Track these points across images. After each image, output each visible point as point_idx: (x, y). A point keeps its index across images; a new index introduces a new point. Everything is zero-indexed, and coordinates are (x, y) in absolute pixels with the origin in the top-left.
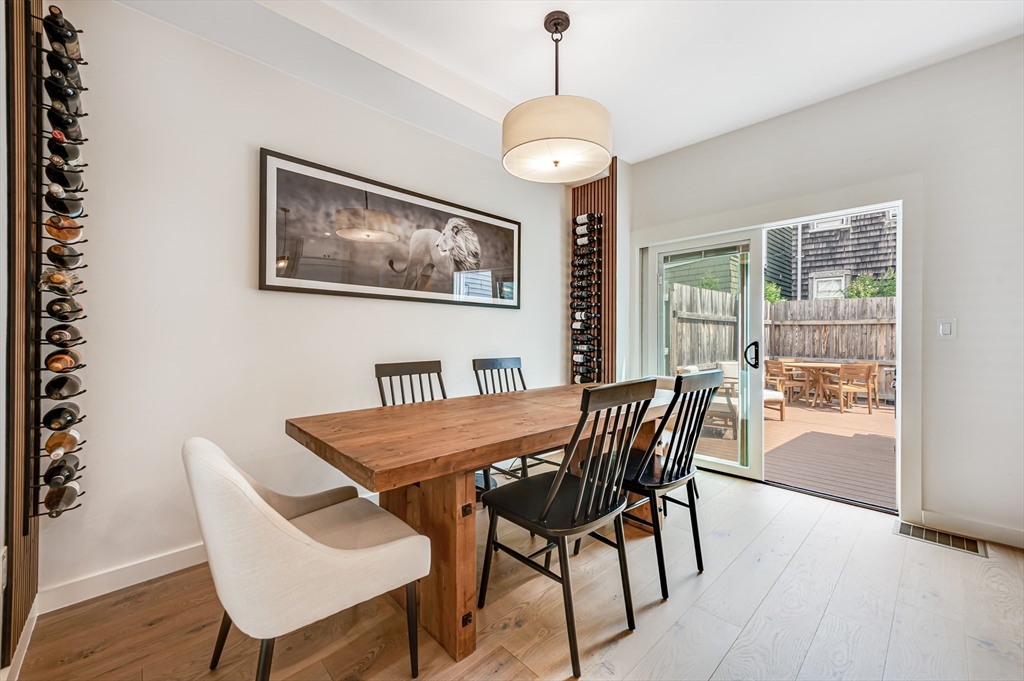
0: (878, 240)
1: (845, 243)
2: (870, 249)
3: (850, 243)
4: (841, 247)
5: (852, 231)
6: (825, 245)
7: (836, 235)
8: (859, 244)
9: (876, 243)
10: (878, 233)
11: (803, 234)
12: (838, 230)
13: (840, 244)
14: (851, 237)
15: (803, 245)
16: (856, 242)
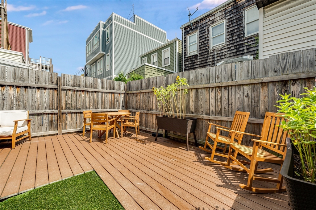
0: (207, 59)
1: (197, 61)
2: (204, 63)
3: (199, 60)
4: (196, 62)
5: (199, 55)
6: (191, 62)
7: (194, 58)
8: (201, 61)
9: (206, 60)
10: (207, 56)
11: (185, 58)
12: (195, 55)
13: (196, 61)
14: (199, 58)
15: (184, 63)
16: (200, 60)
